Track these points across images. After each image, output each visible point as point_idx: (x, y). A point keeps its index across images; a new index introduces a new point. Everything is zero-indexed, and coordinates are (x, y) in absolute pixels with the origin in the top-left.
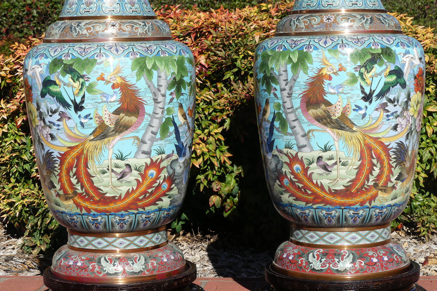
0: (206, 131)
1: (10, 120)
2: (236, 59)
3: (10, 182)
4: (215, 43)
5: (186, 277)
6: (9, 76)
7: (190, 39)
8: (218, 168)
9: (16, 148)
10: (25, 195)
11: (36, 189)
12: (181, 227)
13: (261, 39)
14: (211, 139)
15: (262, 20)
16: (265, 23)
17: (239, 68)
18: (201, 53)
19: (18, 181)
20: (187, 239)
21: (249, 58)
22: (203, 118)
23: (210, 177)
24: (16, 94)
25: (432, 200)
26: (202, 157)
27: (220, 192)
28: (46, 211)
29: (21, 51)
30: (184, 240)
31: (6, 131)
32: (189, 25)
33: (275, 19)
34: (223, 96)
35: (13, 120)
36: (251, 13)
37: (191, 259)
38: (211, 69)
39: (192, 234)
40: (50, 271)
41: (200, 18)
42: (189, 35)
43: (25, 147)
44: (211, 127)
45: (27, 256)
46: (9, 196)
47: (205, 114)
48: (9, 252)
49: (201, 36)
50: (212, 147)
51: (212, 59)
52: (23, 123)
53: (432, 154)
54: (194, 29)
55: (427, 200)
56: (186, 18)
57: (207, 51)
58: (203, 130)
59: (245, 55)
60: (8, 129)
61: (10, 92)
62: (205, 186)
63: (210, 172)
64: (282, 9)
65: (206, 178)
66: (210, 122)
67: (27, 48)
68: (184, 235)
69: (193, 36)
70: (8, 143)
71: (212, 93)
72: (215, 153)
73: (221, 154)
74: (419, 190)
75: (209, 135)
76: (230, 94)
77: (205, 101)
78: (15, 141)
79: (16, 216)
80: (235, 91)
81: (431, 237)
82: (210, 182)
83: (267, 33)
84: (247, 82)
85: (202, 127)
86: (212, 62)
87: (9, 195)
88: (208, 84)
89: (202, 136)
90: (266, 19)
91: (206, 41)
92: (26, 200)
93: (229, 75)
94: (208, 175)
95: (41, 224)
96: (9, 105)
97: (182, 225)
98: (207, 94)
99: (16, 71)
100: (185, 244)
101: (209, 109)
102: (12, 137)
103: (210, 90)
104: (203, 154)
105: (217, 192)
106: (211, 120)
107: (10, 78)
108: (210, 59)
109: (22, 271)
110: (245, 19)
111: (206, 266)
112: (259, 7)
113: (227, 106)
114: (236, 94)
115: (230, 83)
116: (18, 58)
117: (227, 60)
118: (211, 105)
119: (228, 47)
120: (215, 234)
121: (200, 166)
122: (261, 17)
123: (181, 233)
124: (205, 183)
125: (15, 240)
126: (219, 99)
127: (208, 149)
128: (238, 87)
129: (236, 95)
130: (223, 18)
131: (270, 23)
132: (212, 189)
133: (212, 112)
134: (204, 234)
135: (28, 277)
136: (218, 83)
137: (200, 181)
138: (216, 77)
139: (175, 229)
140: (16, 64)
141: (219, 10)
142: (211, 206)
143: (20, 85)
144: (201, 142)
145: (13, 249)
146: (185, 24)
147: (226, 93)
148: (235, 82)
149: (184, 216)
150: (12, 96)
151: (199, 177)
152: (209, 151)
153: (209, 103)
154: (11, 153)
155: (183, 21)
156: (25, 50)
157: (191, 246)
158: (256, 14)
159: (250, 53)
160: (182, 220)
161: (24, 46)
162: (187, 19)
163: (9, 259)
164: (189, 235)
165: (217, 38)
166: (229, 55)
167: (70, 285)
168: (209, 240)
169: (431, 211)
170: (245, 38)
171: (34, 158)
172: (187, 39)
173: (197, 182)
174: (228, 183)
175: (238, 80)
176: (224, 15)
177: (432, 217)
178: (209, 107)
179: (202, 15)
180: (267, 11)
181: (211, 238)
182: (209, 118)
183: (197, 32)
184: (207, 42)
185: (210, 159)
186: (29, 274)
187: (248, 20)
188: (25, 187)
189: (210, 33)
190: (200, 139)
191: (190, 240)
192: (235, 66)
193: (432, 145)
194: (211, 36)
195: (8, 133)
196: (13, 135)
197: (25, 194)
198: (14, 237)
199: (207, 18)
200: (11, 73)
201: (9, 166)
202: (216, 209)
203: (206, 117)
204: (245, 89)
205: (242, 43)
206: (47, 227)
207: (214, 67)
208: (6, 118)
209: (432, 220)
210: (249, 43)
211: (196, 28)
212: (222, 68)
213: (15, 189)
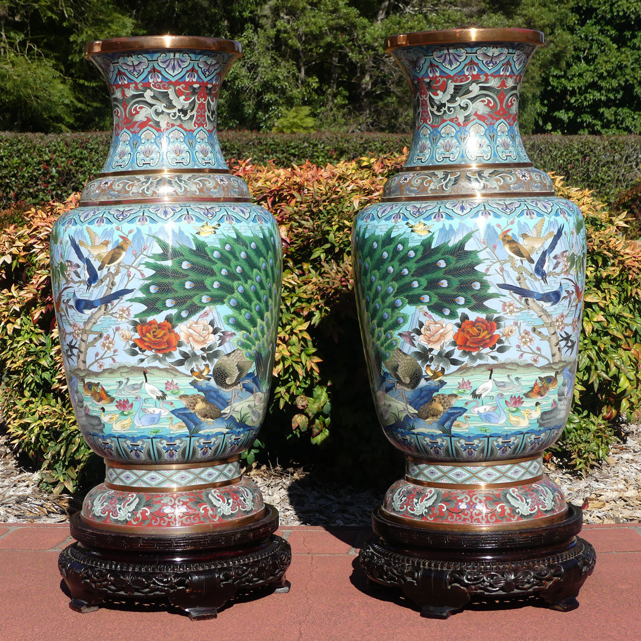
0: (288, 328)
1: (23, 313)
2: (329, 231)
3: (24, 397)
4: (300, 210)
5: (265, 526)
6: (23, 254)
7: (266, 204)
8: (304, 378)
9: (32, 350)
10: (44, 414)
11: (59, 406)
12: (254, 456)
13: (362, 204)
14: (294, 339)
15: (362, 179)
16: (366, 183)
17: (332, 243)
18: (281, 223)
19: (34, 395)
20: (262, 473)
21: (346, 230)
22: (284, 310)
23: (293, 390)
24: (32, 278)
25: (592, 422)
26: (281, 363)
27: (307, 411)
28: (72, 435)
29: (39, 220)
30: (258, 475)
31: (19, 328)
32: (264, 185)
33: (380, 177)
34: (311, 281)
35: (27, 313)
36: (347, 169)
37: (267, 500)
38: (295, 245)
39: (268, 466)
40: (79, 518)
41: (279, 176)
42: (264, 199)
43: (44, 349)
44: (294, 323)
45: (46, 496)
46: (22, 416)
47: (286, 305)
48: (22, 491)
49: (281, 200)
50: (295, 350)
51: (296, 231)
52: (41, 317)
53: (591, 359)
54: (271, 192)
55: (585, 422)
56: (261, 176)
57: (289, 221)
58: (284, 326)
59: (340, 226)
60: (21, 325)
61: (24, 275)
62: (286, 402)
63: (293, 382)
64: (389, 164)
65: (288, 390)
66: (293, 316)
67: (47, 215)
68: (258, 467)
69: (269, 201)
70: (20, 344)
71: (296, 277)
72: (300, 357)
73: (308, 359)
74: (574, 409)
75: (292, 333)
76: (320, 278)
77: (286, 287)
78: (31, 341)
79: (31, 442)
80: (327, 273)
81: (590, 471)
82: (293, 397)
83: (370, 196)
84: (343, 262)
85: (282, 323)
86: (296, 236)
87: (22, 413)
88: (291, 264)
89: (282, 335)
90: (367, 178)
91: (287, 207)
92: (45, 420)
93: (319, 253)
94: (290, 387)
95: (65, 452)
96: (22, 293)
97: (255, 454)
98: (290, 278)
99: (32, 246)
100: (259, 480)
101: (292, 298)
102: (26, 335)
103: (293, 272)
104: (283, 359)
105: (303, 410)
106: (294, 313)
107: (24, 256)
108: (293, 232)
109: (39, 517)
110: (340, 178)
111: (288, 510)
112: (359, 162)
113: (316, 294)
114: (327, 278)
115: (320, 264)
116: (35, 229)
117: (316, 233)
118: (295, 292)
119: (318, 215)
120: (299, 466)
121: (279, 374)
122: (361, 176)
123: (254, 465)
124: (287, 397)
125: (30, 474)
126: (305, 284)
127: (290, 352)
128: (331, 268)
129: (327, 280)
130: (310, 176)
131: (373, 183)
132: (296, 406)
133: (296, 302)
134: (285, 467)
135: (47, 525)
136: (304, 263)
137: (279, 395)
138: (300, 255)
139: (246, 459)
140: (32, 237)
141: (304, 167)
142: (294, 428)
143: (37, 266)
144: (281, 343)
145: (28, 486)
146: (260, 184)
147: (314, 277)
148: (327, 262)
149: (257, 442)
150: (27, 280)
151: (278, 389)
152: (292, 355)
153: (292, 290)
154: (26, 357)
155: (257, 180)
156: (44, 219)
157: (267, 482)
158: (354, 171)
159: (346, 223)
160: (255, 448)
161: (43, 214)
162: (261, 178)
163: (21, 500)
164: (264, 467)
165: (301, 203)
166: (318, 226)
167: (106, 537)
168: (292, 474)
169: (591, 436)
170: (340, 203)
171: (56, 363)
172: (261, 205)
173: (276, 397)
174: (317, 398)
175: (330, 260)
176: (311, 172)
177: (592, 444)
178: (291, 295)
179: (282, 172)
180: (369, 167)
181: (294, 472)
182: (292, 310)
183: (275, 196)
184: (289, 209)
185: (292, 365)
186: (49, 521)
187: (344, 179)
188: (44, 403)
189: (293, 197)
190: (280, 338)
191: (266, 475)
192: (327, 241)
193: (591, 347)
194: (294, 201)
195: (21, 330)
196: (28, 333)
197: (44, 412)
198: (29, 471)
199: (288, 176)
200: (25, 249)
201: (22, 374)
202: (300, 432)
203: (288, 309)
204: (340, 272)
205: (335, 209)
206: (73, 457)
207: (299, 242)
208: (18, 310)
209: (592, 448)
210: (345, 210)
211: (274, 190)
212: (308, 244)
213: (31, 405)
